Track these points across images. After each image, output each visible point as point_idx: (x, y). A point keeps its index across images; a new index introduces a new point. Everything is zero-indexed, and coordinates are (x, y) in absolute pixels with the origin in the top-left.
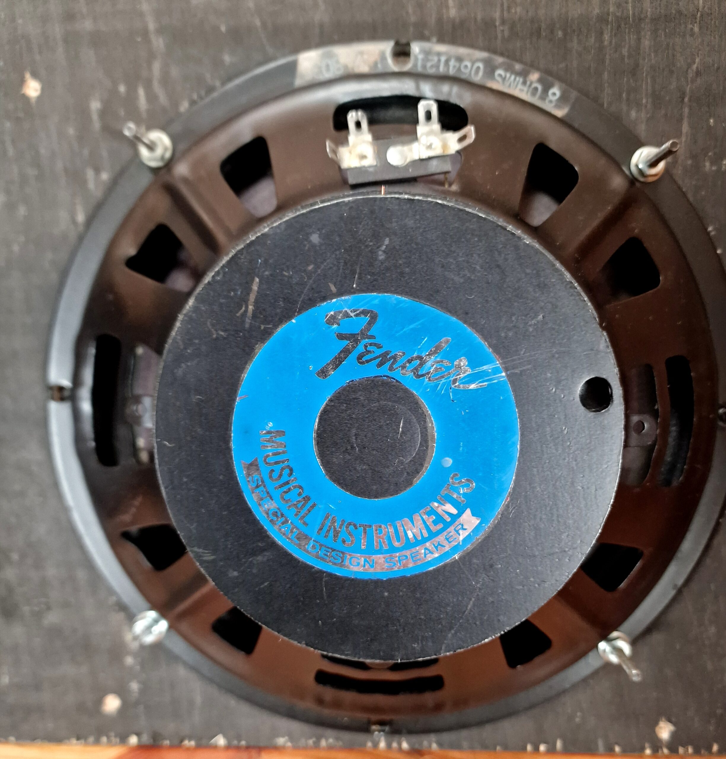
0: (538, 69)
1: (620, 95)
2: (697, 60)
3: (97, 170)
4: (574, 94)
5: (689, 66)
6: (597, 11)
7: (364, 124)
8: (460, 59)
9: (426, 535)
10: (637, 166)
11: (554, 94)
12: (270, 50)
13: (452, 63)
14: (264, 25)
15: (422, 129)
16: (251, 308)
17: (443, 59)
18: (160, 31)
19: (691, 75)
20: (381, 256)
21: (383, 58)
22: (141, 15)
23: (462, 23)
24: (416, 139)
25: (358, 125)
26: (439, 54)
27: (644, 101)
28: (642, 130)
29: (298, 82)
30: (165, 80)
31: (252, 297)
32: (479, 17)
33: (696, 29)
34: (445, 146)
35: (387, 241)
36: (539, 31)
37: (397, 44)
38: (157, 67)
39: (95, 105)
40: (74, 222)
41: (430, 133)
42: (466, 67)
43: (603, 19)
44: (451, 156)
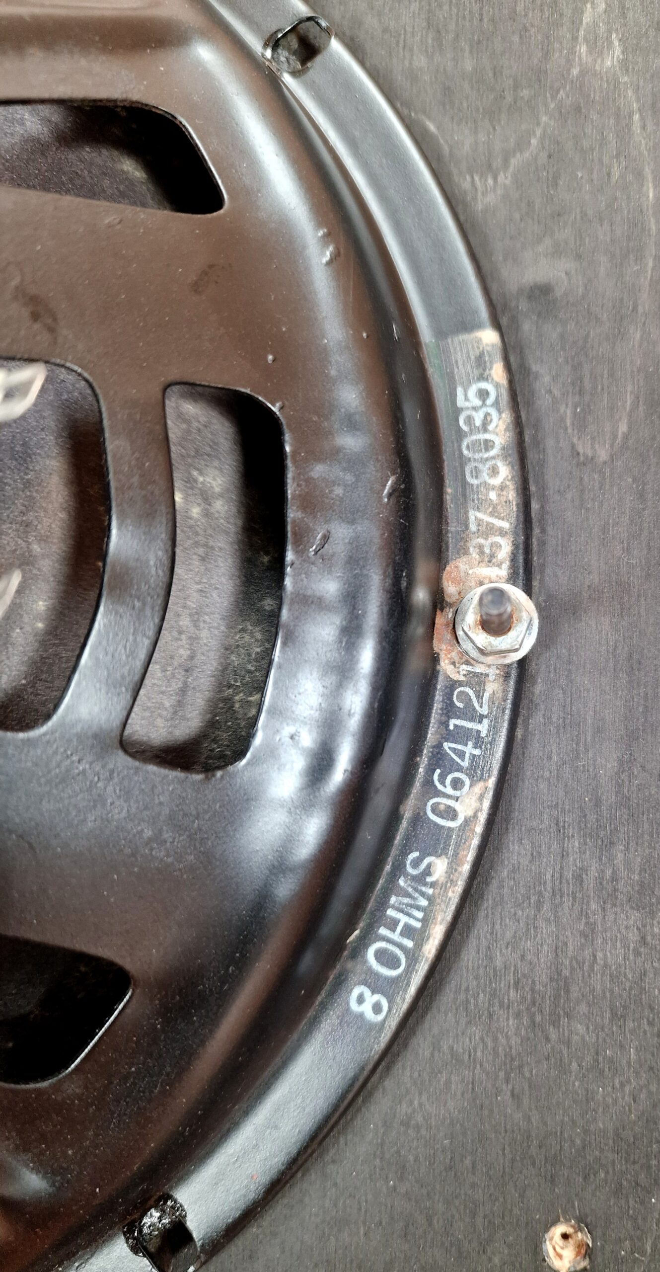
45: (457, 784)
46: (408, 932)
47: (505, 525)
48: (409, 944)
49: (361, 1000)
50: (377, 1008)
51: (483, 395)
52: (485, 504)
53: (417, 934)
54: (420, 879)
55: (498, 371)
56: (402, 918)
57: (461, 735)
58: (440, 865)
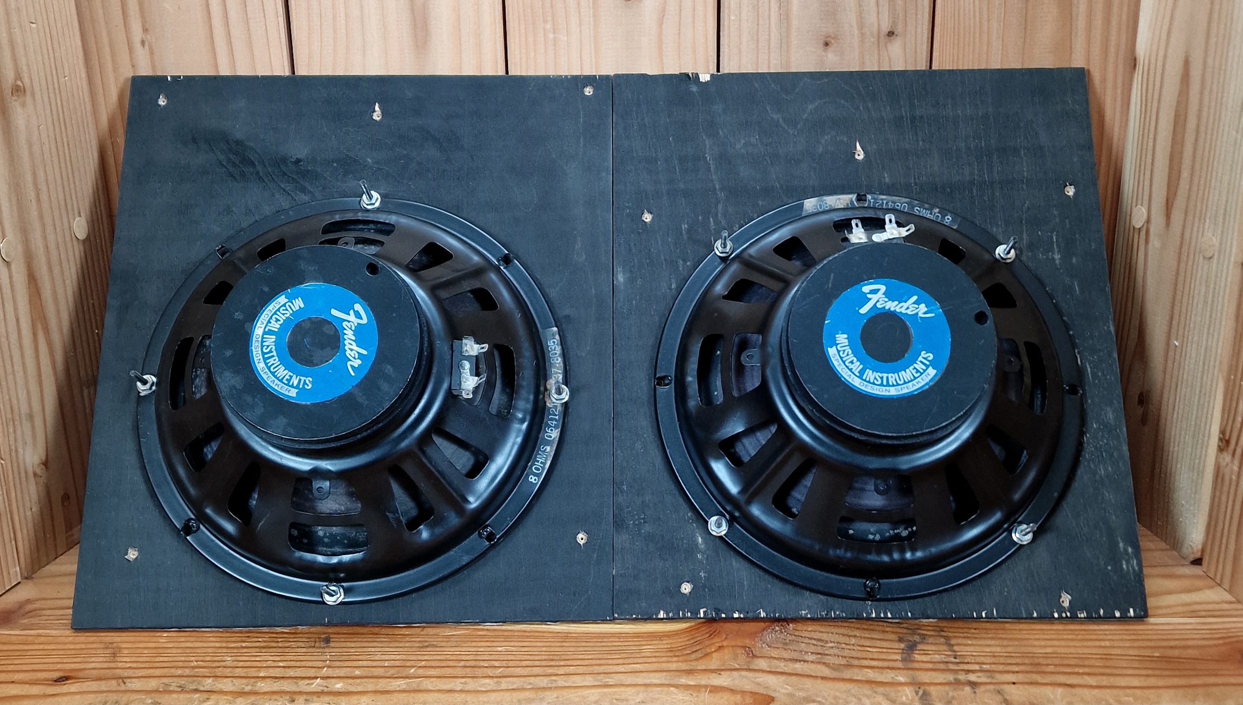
0: (939, 208)
1: (986, 220)
2: (1027, 202)
3: (685, 261)
4: (959, 219)
5: (1023, 205)
6: (968, 178)
7: (860, 225)
8: (894, 202)
9: (912, 378)
10: (999, 254)
11: (948, 219)
12: (785, 199)
13: (890, 204)
14: (781, 186)
15: (888, 226)
16: (830, 285)
17: (885, 202)
18: (722, 189)
19: (1024, 209)
20: (885, 265)
21: (852, 202)
22: (712, 181)
23: (893, 185)
24: (885, 231)
25: (857, 225)
26: (882, 200)
27: (1000, 223)
28: (1000, 237)
29: (804, 214)
30: (725, 215)
31: (831, 281)
32: (902, 182)
33: (1024, 186)
34: (899, 233)
35: (887, 259)
36: (936, 189)
37: (858, 195)
38: (720, 207)
39: (685, 226)
40: (670, 289)
41: (893, 228)
42: (898, 206)
43: (972, 182)
44: (903, 238)
45: (552, 430)
46: (542, 463)
47: (561, 372)
48: (542, 466)
49: (532, 478)
50: (535, 480)
51: (554, 342)
52: (555, 367)
53: (544, 464)
54: (544, 451)
55: (557, 337)
56: (540, 460)
57: (552, 419)
58: (548, 448)
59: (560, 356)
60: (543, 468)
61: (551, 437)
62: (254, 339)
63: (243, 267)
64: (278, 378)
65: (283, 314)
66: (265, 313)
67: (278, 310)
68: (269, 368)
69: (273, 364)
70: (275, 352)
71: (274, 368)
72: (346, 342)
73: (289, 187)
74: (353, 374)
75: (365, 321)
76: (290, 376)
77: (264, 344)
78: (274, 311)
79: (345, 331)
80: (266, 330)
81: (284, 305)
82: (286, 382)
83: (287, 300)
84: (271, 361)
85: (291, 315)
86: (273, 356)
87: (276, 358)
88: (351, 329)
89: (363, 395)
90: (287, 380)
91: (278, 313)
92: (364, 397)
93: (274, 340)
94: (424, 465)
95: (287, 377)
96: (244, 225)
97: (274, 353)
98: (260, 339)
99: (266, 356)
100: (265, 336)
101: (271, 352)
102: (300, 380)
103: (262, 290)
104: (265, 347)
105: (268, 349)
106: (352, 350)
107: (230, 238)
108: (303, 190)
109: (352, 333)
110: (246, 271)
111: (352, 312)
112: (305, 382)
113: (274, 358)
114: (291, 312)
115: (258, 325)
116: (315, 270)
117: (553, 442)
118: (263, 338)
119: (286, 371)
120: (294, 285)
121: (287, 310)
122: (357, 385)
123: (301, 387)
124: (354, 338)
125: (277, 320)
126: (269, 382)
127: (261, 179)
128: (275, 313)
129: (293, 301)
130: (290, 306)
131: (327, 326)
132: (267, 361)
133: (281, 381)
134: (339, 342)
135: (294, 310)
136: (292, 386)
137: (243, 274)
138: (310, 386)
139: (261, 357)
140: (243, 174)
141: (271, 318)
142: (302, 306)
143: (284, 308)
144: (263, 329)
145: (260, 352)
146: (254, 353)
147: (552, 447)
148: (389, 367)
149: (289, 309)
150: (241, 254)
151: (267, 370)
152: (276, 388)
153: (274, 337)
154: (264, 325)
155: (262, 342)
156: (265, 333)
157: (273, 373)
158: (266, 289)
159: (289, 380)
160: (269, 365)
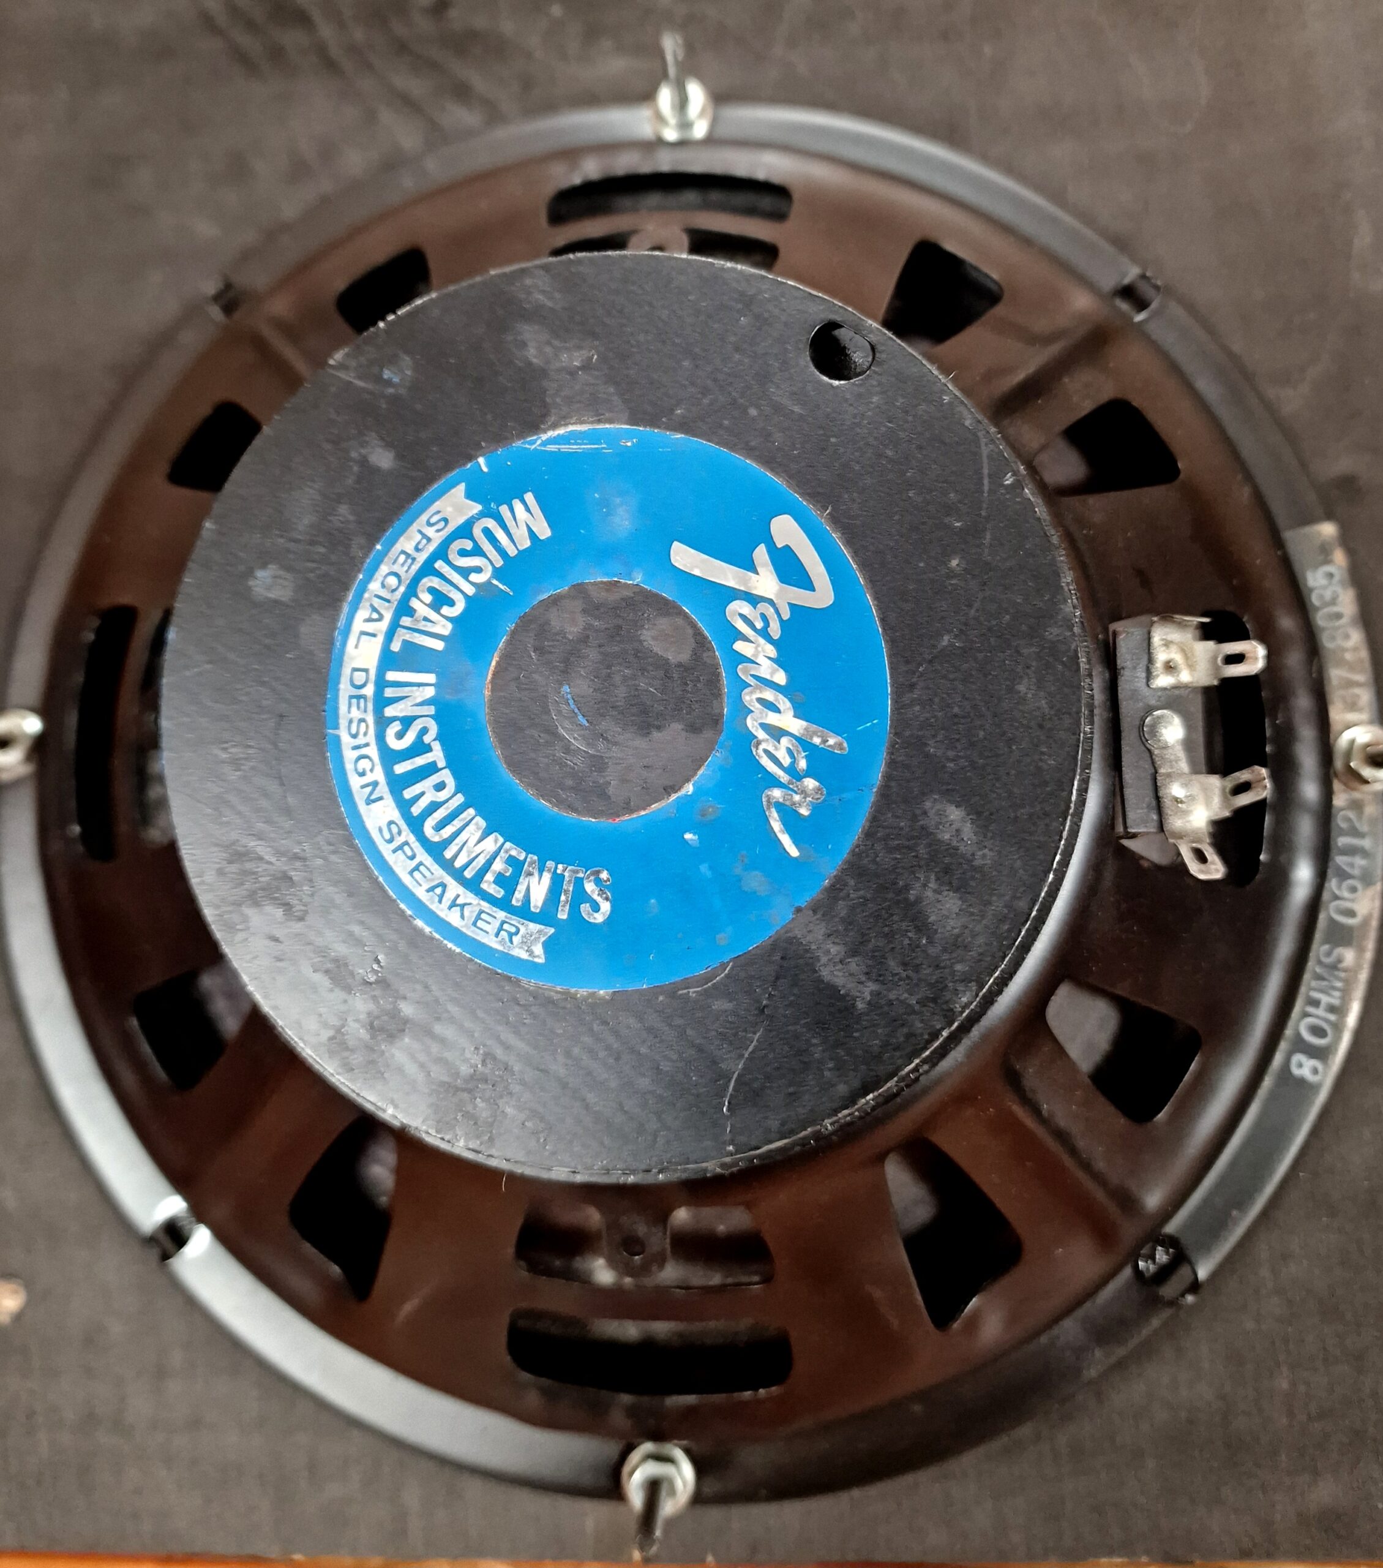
45: (1353, 890)
46: (1332, 1009)
47: (1360, 678)
48: (1332, 1017)
49: (1300, 1065)
50: (1315, 1071)
51: (1330, 575)
52: (1341, 663)
53: (1339, 1011)
54: (1334, 967)
55: (1339, 557)
56: (1325, 999)
57: (1352, 851)
58: (1349, 956)
59: (1354, 622)
60: (1338, 1028)
61: (1351, 913)
62: (345, 689)
63: (289, 353)
64: (458, 875)
65: (465, 572)
66: (384, 569)
67: (441, 553)
68: (416, 825)
69: (434, 807)
70: (437, 746)
71: (440, 826)
72: (750, 698)
73: (416, 86)
74: (794, 852)
75: (823, 595)
76: (511, 861)
77: (389, 712)
78: (422, 557)
79: (739, 646)
80: (396, 646)
81: (465, 531)
82: (498, 892)
83: (477, 508)
84: (425, 791)
85: (497, 573)
86: (431, 769)
87: (446, 776)
88: (764, 633)
89: (854, 952)
90: (500, 880)
91: (439, 565)
92: (854, 965)
93: (430, 692)
94: (1015, 1124)
95: (498, 866)
96: (290, 210)
97: (437, 755)
98: (369, 691)
99: (400, 769)
100: (391, 676)
101: (420, 748)
102: (557, 881)
103: (364, 462)
104: (396, 727)
105: (410, 737)
106: (777, 733)
107: (246, 256)
108: (462, 93)
109: (771, 651)
110: (301, 366)
111: (761, 554)
112: (580, 896)
113: (435, 779)
114: (499, 562)
115: (358, 625)
116: (587, 366)
117: (1364, 937)
118: (381, 684)
119: (490, 844)
120: (500, 438)
121: (478, 551)
122: (815, 907)
123: (563, 915)
124: (781, 678)
125: (440, 600)
126: (421, 893)
127: (330, 65)
128: (428, 569)
129: (504, 510)
130: (487, 532)
131: (663, 623)
132: (408, 794)
133: (473, 885)
134: (717, 694)
135: (512, 551)
136: (524, 912)
137: (292, 382)
138: (606, 907)
139: (379, 775)
140: (277, 54)
141: (412, 590)
142: (544, 531)
143: (468, 545)
144: (377, 643)
145: (373, 751)
146: (349, 755)
147: (1361, 950)
148: (955, 814)
149: (487, 546)
150: (280, 306)
151: (408, 835)
152: (453, 918)
153: (431, 678)
154: (384, 625)
155: (381, 702)
156: (388, 661)
157: (436, 850)
158: (383, 459)
159: (508, 883)
160: (416, 810)
